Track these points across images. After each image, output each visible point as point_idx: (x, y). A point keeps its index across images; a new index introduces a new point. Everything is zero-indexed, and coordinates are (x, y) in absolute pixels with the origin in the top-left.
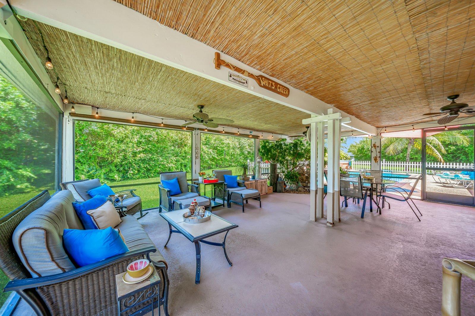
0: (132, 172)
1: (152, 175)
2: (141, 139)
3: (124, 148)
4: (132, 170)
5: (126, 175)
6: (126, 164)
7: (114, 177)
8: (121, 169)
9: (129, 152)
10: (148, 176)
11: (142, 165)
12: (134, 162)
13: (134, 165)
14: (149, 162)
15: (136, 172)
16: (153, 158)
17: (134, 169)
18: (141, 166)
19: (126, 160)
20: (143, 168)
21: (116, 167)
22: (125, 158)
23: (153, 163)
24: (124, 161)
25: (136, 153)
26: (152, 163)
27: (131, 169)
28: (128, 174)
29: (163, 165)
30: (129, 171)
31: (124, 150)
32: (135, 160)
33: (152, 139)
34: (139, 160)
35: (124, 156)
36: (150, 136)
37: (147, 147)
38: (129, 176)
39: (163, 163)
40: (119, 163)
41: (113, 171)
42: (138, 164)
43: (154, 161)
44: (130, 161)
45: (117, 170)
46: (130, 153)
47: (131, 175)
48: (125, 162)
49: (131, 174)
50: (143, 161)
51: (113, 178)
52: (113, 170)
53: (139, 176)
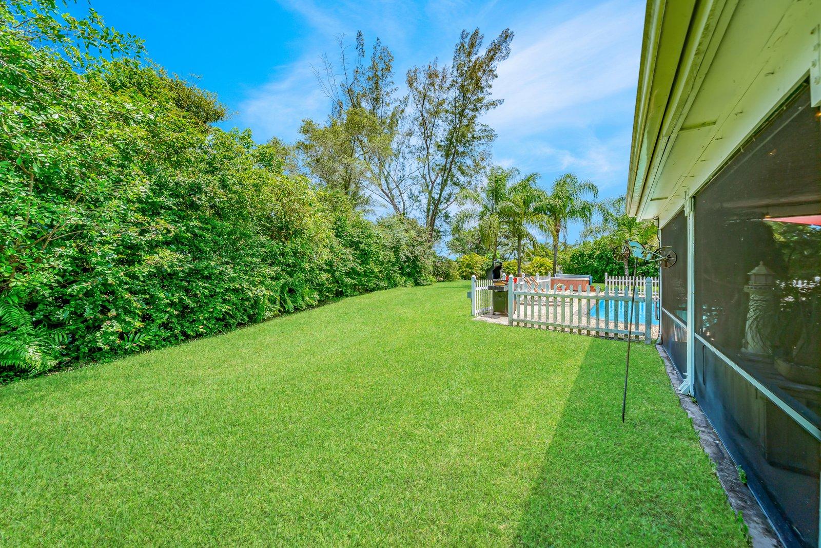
0: (117, 327)
1: (201, 329)
2: (158, 194)
3: (75, 220)
4: (117, 317)
5: (89, 337)
6: (88, 294)
7: (18, 359)
8: (62, 314)
9: (103, 243)
10: (184, 334)
11: (162, 295)
12: (126, 283)
13: (127, 295)
14: (188, 282)
15: (138, 324)
16: (207, 267)
17: (127, 312)
18: (159, 298)
19: (89, 278)
20: (167, 305)
21: (31, 306)
22: (82, 266)
23: (205, 288)
24: (74, 282)
25: (134, 248)
26: (201, 287)
27: (113, 313)
28: (98, 334)
29: (236, 291)
30: (102, 321)
31: (77, 232)
32: (134, 277)
33: (204, 198)
34: (151, 276)
35: (74, 258)
36: (196, 189)
37: (184, 228)
38: (100, 345)
39: (237, 286)
40: (46, 293)
41: (14, 329)
42: (144, 292)
43: (208, 278)
44: (110, 280)
45: (36, 324)
46: (107, 247)
47: (111, 338)
48: (84, 284)
49: (113, 333)
50: (165, 277)
51: (10, 363)
52: (14, 325)
53: (147, 338)
